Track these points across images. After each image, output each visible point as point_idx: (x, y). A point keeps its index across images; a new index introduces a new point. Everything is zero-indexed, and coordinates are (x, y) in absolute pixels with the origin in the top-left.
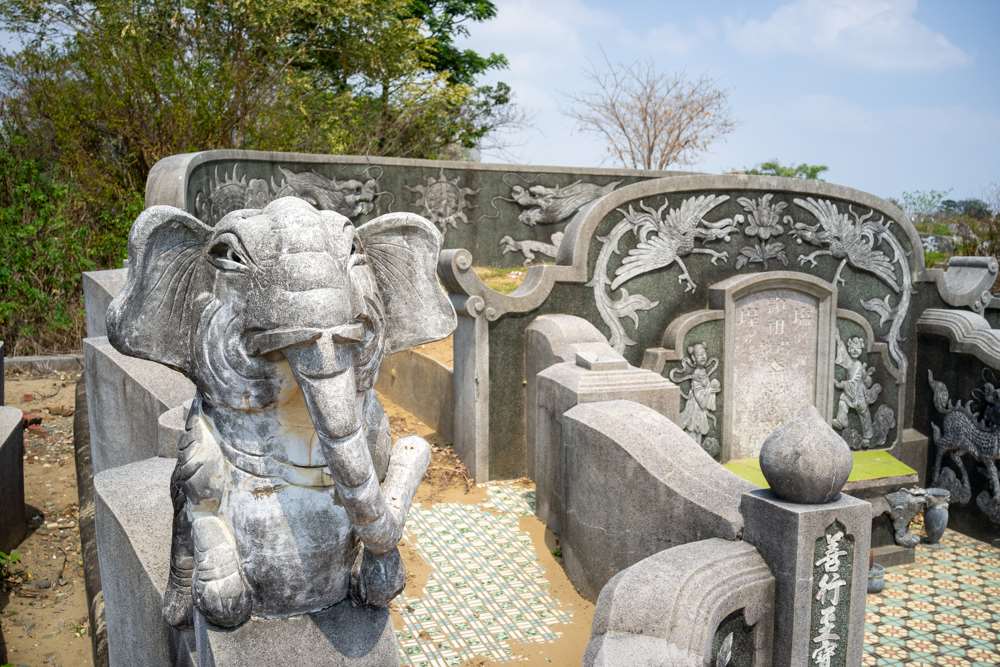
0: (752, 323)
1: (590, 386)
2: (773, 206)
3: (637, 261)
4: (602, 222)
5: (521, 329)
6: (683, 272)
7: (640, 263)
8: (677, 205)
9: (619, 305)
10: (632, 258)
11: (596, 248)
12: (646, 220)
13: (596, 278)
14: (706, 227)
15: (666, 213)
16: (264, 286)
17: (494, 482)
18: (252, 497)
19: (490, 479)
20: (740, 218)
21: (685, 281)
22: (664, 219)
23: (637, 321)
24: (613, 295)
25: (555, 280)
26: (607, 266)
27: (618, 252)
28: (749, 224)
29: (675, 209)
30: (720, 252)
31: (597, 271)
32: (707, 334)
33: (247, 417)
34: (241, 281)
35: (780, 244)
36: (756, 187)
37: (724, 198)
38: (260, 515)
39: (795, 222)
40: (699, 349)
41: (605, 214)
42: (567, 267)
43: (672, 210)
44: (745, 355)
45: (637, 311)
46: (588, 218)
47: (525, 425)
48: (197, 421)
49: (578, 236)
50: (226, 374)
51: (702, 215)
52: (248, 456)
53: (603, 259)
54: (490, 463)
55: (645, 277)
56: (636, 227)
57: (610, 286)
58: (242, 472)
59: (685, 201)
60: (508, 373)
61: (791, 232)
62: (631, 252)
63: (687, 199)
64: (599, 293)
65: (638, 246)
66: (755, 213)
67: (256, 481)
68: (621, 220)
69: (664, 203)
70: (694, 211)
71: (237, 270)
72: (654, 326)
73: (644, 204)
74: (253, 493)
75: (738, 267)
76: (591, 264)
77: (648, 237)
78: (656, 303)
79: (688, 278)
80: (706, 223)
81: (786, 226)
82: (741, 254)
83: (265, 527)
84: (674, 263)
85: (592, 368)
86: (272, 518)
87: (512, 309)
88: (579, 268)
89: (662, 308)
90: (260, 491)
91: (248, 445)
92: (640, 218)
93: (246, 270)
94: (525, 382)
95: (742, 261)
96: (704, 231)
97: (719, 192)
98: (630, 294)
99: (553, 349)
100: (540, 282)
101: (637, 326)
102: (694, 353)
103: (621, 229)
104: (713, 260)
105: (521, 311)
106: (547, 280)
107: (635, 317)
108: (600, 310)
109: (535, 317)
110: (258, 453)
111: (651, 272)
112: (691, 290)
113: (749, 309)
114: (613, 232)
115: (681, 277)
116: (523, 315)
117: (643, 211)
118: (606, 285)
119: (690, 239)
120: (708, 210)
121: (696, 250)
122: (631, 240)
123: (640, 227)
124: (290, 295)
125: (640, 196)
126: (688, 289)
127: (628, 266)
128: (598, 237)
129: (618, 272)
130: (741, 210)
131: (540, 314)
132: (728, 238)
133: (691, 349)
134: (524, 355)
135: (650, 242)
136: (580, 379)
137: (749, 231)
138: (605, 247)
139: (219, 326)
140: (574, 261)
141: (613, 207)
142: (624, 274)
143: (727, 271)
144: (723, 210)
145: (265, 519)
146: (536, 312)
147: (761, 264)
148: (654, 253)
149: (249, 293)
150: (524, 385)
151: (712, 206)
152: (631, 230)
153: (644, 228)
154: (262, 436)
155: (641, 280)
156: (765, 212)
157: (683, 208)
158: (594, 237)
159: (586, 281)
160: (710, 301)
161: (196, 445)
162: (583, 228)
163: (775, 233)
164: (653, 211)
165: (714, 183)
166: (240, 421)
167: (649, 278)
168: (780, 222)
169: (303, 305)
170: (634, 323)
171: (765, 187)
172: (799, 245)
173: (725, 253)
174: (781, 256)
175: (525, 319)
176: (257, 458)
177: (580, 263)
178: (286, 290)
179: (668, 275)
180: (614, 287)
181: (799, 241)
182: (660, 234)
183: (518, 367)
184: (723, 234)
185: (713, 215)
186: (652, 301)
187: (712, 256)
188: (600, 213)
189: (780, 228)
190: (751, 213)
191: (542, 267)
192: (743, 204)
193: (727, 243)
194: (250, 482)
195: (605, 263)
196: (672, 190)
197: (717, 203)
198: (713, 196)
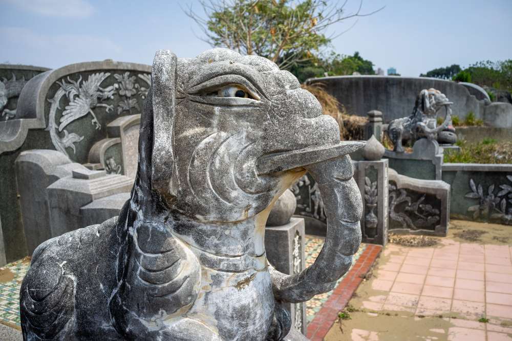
0: (131, 143)
1: (96, 189)
2: (130, 79)
3: (70, 113)
4: (49, 90)
5: (12, 162)
6: (93, 118)
7: (72, 114)
8: (86, 79)
9: (65, 140)
10: (68, 111)
11: (48, 106)
12: (72, 88)
13: (50, 125)
14: (101, 91)
15: (81, 83)
16: (283, 116)
17: (10, 264)
18: (236, 290)
19: (8, 263)
20: (116, 86)
21: (95, 123)
22: (81, 87)
23: (74, 149)
24: (60, 134)
25: (28, 128)
26: (55, 117)
27: (59, 108)
28: (121, 89)
29: (85, 81)
30: (109, 105)
31: (50, 121)
32: (114, 152)
33: (235, 227)
34: (256, 114)
35: (135, 99)
36: (122, 68)
37: (108, 74)
38: (245, 302)
39: (141, 87)
40: (112, 161)
41: (50, 85)
42: (34, 119)
43: (84, 82)
44: (130, 162)
45: (74, 143)
46: (42, 87)
47: (23, 223)
48: (175, 242)
49: (38, 99)
50: (234, 194)
51: (99, 84)
52: (231, 259)
53: (53, 113)
54: (6, 252)
55: (75, 122)
56: (67, 92)
57: (58, 129)
58: (225, 273)
59: (90, 76)
60: (8, 192)
61: (139, 93)
62: (66, 108)
63: (91, 75)
64: (53, 134)
65: (70, 104)
66: (123, 82)
67: (238, 277)
68: (59, 88)
69: (79, 78)
70: (95, 82)
71: (252, 105)
72: (84, 151)
73: (70, 78)
74: (236, 287)
75: (119, 113)
76: (47, 117)
77: (74, 99)
78: (83, 137)
79: (97, 121)
80: (101, 89)
81: (137, 89)
82: (119, 106)
83: (250, 309)
84: (89, 113)
85: (90, 178)
86: (253, 301)
87: (6, 150)
88: (40, 119)
89: (86, 140)
90: (242, 283)
91: (233, 250)
92: (69, 87)
93: (261, 104)
94: (19, 196)
95: (120, 110)
96: (101, 94)
97: (106, 71)
98: (69, 133)
99: (45, 171)
100: (20, 130)
101: (75, 152)
102: (110, 164)
103: (60, 94)
104: (107, 110)
105: (12, 150)
106: (24, 129)
107: (73, 146)
108: (55, 144)
109: (19, 153)
110: (240, 254)
111: (78, 119)
112: (99, 128)
113: (130, 136)
114: (56, 96)
115: (93, 121)
116: (12, 153)
117: (70, 83)
118: (56, 128)
119: (95, 98)
120: (101, 81)
121: (98, 105)
122: (65, 101)
123: (69, 92)
124: (313, 121)
125: (68, 73)
126: (97, 128)
127: (66, 116)
128: (48, 100)
129: (62, 120)
130: (116, 81)
131: (22, 151)
132: (112, 97)
133: (108, 162)
134: (16, 178)
135: (75, 101)
136: (88, 186)
137: (122, 93)
138: (53, 105)
139: (229, 155)
140: (37, 115)
141: (54, 81)
142: (65, 121)
143: (114, 116)
144: (108, 81)
145: (249, 304)
146: (20, 150)
147: (128, 111)
148: (78, 108)
149: (266, 123)
150: (18, 198)
151: (103, 79)
152: (65, 95)
153: (71, 93)
154: (244, 240)
155: (73, 124)
156: (127, 82)
157: (89, 80)
158: (46, 100)
159: (45, 127)
160: (109, 133)
161: (182, 262)
162: (40, 94)
163: (133, 94)
164: (75, 82)
165: (102, 65)
166: (227, 232)
167: (77, 123)
168: (134, 88)
169: (330, 127)
170: (73, 150)
171: (126, 68)
172: (144, 99)
173: (112, 106)
174: (136, 106)
175: (14, 155)
176: (238, 258)
177: (41, 116)
178: (304, 117)
179: (86, 120)
180: (60, 130)
181: (143, 97)
182: (80, 96)
183: (12, 186)
184: (110, 95)
185: (105, 84)
186: (81, 136)
187: (106, 108)
188: (48, 85)
189: (134, 90)
190: (121, 82)
191: (20, 121)
192: (117, 77)
193: (112, 100)
194: (234, 278)
195: (54, 115)
196: (83, 70)
197: (105, 78)
198: (102, 74)
